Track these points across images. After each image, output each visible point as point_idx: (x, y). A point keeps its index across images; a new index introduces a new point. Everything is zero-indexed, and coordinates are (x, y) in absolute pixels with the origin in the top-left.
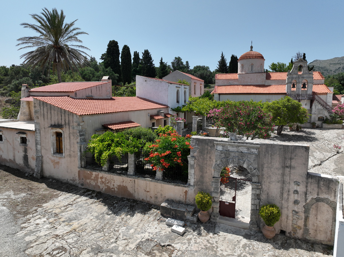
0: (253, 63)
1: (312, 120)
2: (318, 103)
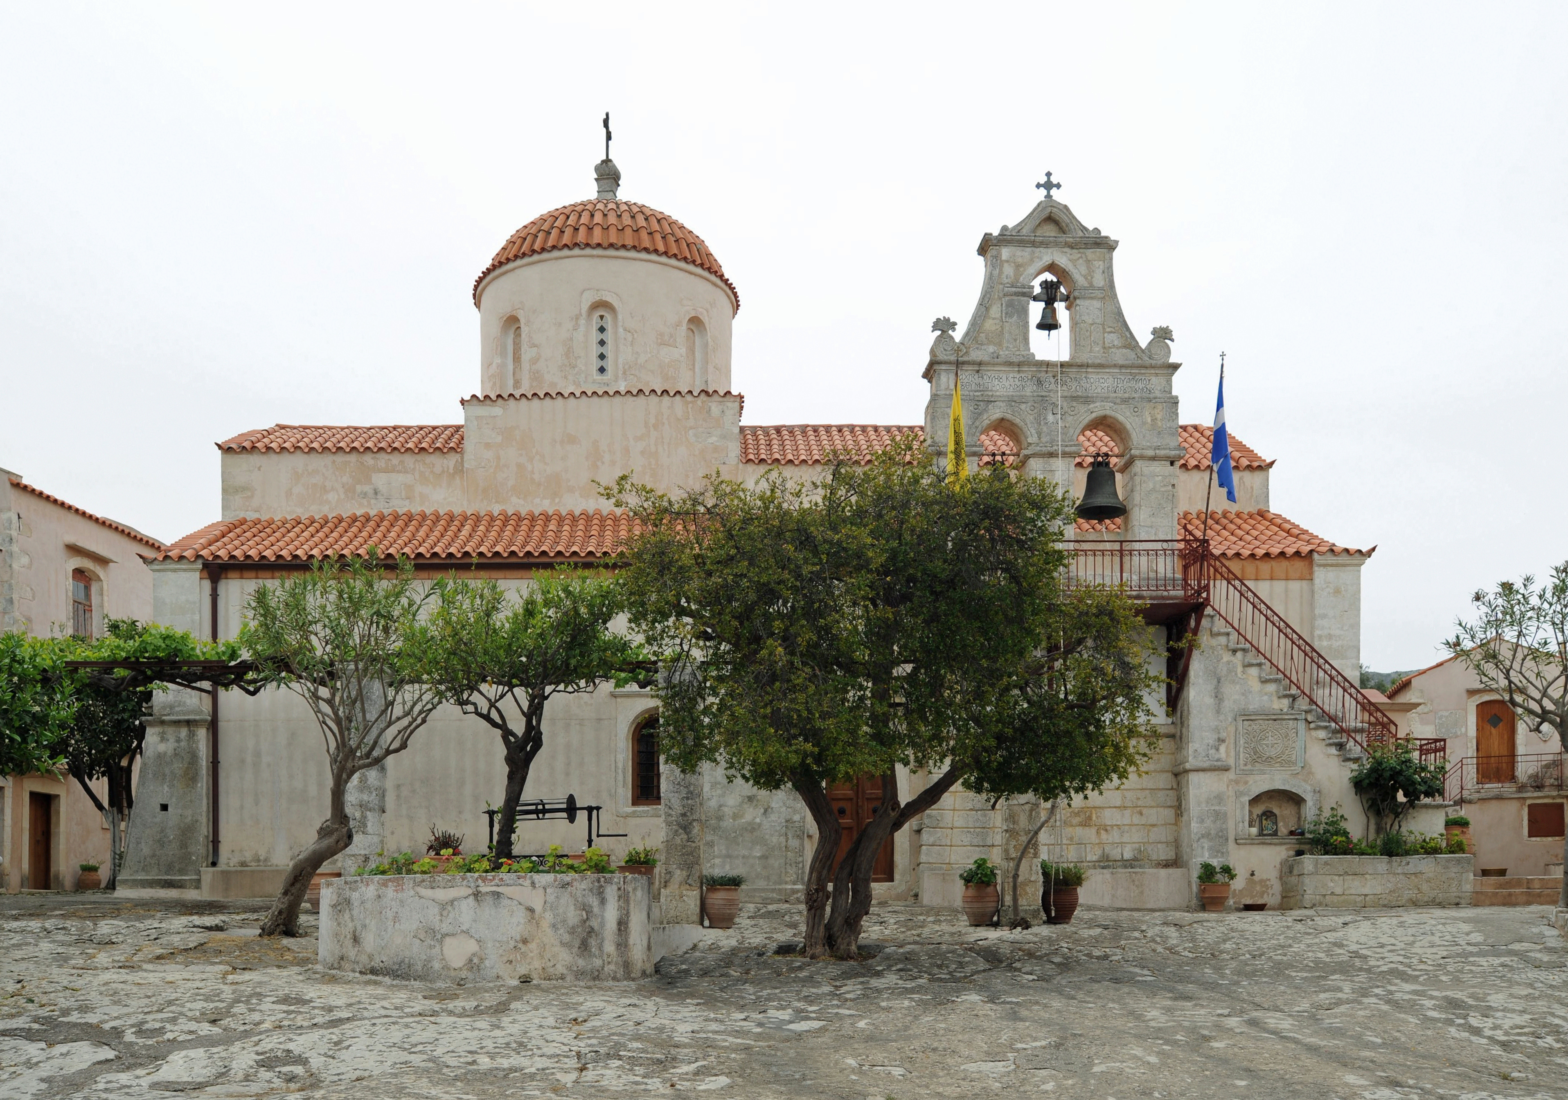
0: (609, 299)
1: (1194, 825)
2: (1235, 651)
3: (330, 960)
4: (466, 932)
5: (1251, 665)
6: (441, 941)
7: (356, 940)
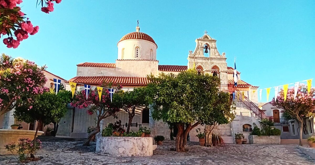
0: (138, 46)
2: (238, 102)
3: (98, 151)
4: (123, 147)
5: (241, 104)
6: (118, 148)
7: (103, 148)
